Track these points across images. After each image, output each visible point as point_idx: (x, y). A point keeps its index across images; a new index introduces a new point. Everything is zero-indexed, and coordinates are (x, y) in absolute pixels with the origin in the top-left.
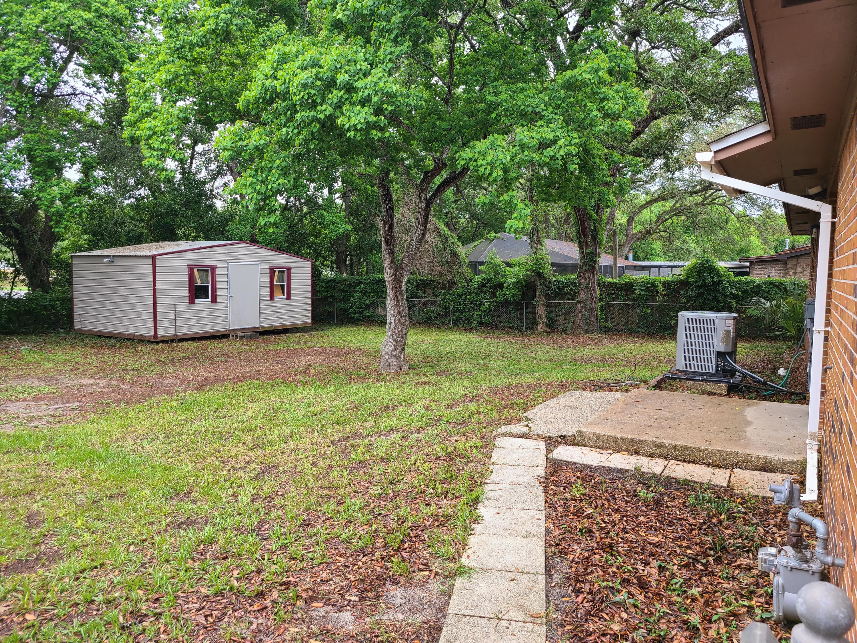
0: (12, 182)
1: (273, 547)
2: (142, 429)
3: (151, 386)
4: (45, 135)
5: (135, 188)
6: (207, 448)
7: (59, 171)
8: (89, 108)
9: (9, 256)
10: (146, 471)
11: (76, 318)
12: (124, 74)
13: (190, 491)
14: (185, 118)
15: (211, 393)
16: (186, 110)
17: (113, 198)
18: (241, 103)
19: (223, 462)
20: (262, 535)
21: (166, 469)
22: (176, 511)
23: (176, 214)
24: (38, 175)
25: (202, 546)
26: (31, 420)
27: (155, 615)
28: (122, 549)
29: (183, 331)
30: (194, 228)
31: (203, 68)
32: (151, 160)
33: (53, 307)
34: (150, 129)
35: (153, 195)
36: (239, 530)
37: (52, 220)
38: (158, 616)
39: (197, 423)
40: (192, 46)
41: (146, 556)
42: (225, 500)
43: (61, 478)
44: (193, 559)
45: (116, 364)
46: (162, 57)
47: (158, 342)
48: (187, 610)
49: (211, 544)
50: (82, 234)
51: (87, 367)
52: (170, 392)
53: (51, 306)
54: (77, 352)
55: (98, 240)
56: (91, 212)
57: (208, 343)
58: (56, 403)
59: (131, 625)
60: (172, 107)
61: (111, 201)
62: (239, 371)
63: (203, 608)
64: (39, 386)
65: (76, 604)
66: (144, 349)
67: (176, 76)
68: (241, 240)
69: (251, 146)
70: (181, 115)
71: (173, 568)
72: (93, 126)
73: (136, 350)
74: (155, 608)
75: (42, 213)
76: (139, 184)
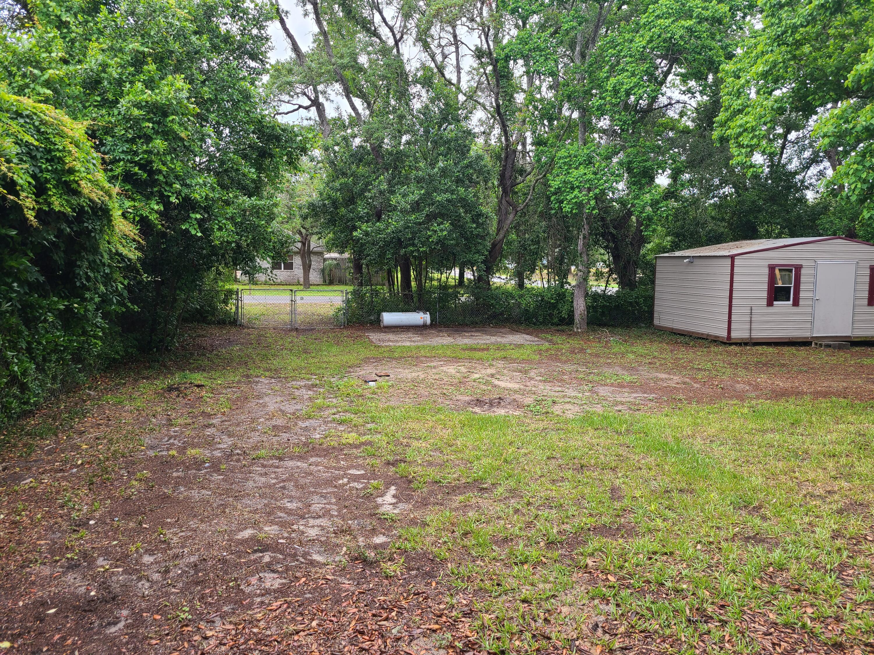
0: (613, 193)
1: (858, 598)
2: (712, 430)
3: (722, 388)
4: (643, 147)
5: (718, 187)
6: (780, 465)
7: (652, 179)
8: (682, 114)
9: (606, 257)
10: (715, 474)
11: (656, 315)
12: (719, 75)
13: (760, 507)
14: (779, 108)
15: (787, 405)
16: (782, 99)
17: (698, 199)
18: (850, 79)
19: (799, 484)
20: (843, 579)
21: (735, 477)
22: (744, 523)
23: (759, 211)
24: (634, 185)
25: (771, 569)
26: (616, 404)
27: (720, 621)
28: (690, 545)
29: (758, 334)
30: (778, 224)
31: (807, 49)
32: (739, 159)
33: (637, 303)
34: (741, 126)
35: (737, 192)
36: (815, 565)
37: (642, 225)
38: (724, 623)
39: (769, 436)
40: (795, 28)
41: (712, 559)
42: (799, 527)
43: (638, 461)
44: (761, 578)
45: (690, 362)
46: (760, 48)
47: (731, 344)
48: (753, 629)
49: (782, 570)
50: (666, 236)
51: (663, 362)
52: (741, 397)
53: (636, 302)
54: (655, 346)
55: (680, 241)
56: (677, 214)
57: (786, 349)
58: (636, 392)
59: (697, 621)
60: (767, 99)
61: (695, 202)
62: (822, 386)
63: (771, 634)
64: (623, 375)
65: (649, 582)
66: (716, 349)
67: (775, 64)
68: (835, 235)
69: (859, 128)
70: (776, 106)
71: (739, 580)
72: (686, 131)
73: (708, 350)
74: (721, 614)
75: (634, 218)
76: (724, 182)
